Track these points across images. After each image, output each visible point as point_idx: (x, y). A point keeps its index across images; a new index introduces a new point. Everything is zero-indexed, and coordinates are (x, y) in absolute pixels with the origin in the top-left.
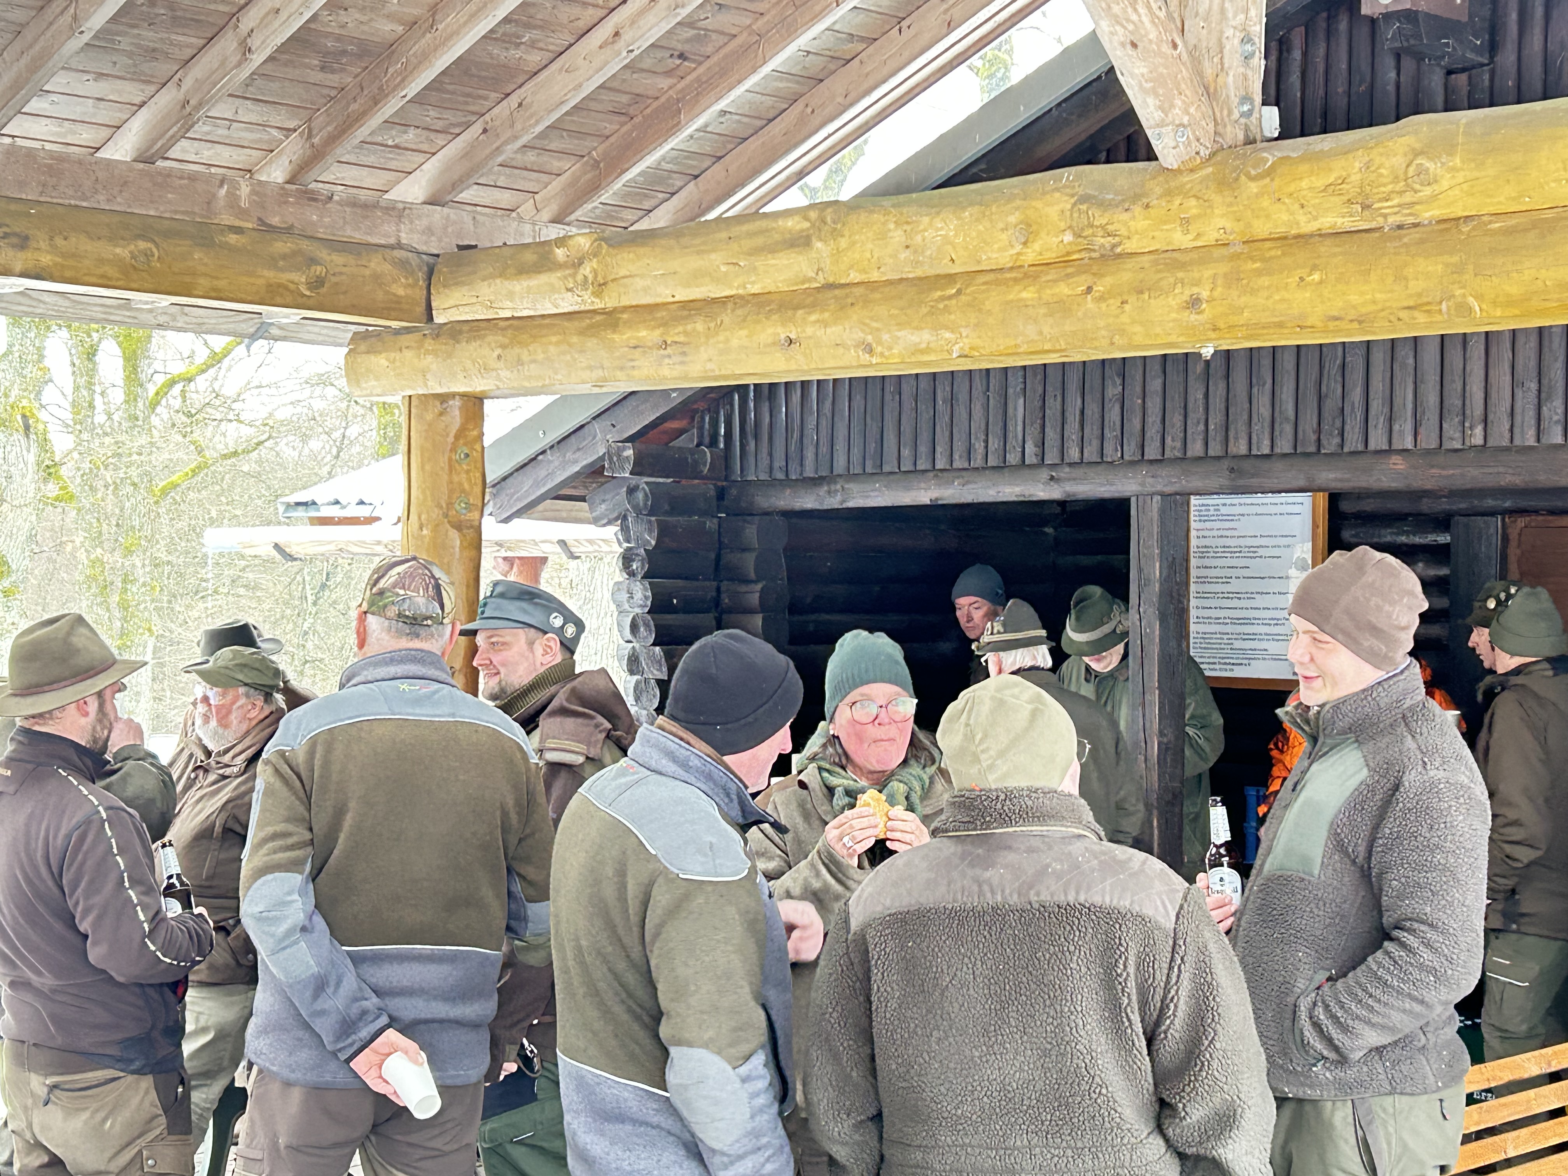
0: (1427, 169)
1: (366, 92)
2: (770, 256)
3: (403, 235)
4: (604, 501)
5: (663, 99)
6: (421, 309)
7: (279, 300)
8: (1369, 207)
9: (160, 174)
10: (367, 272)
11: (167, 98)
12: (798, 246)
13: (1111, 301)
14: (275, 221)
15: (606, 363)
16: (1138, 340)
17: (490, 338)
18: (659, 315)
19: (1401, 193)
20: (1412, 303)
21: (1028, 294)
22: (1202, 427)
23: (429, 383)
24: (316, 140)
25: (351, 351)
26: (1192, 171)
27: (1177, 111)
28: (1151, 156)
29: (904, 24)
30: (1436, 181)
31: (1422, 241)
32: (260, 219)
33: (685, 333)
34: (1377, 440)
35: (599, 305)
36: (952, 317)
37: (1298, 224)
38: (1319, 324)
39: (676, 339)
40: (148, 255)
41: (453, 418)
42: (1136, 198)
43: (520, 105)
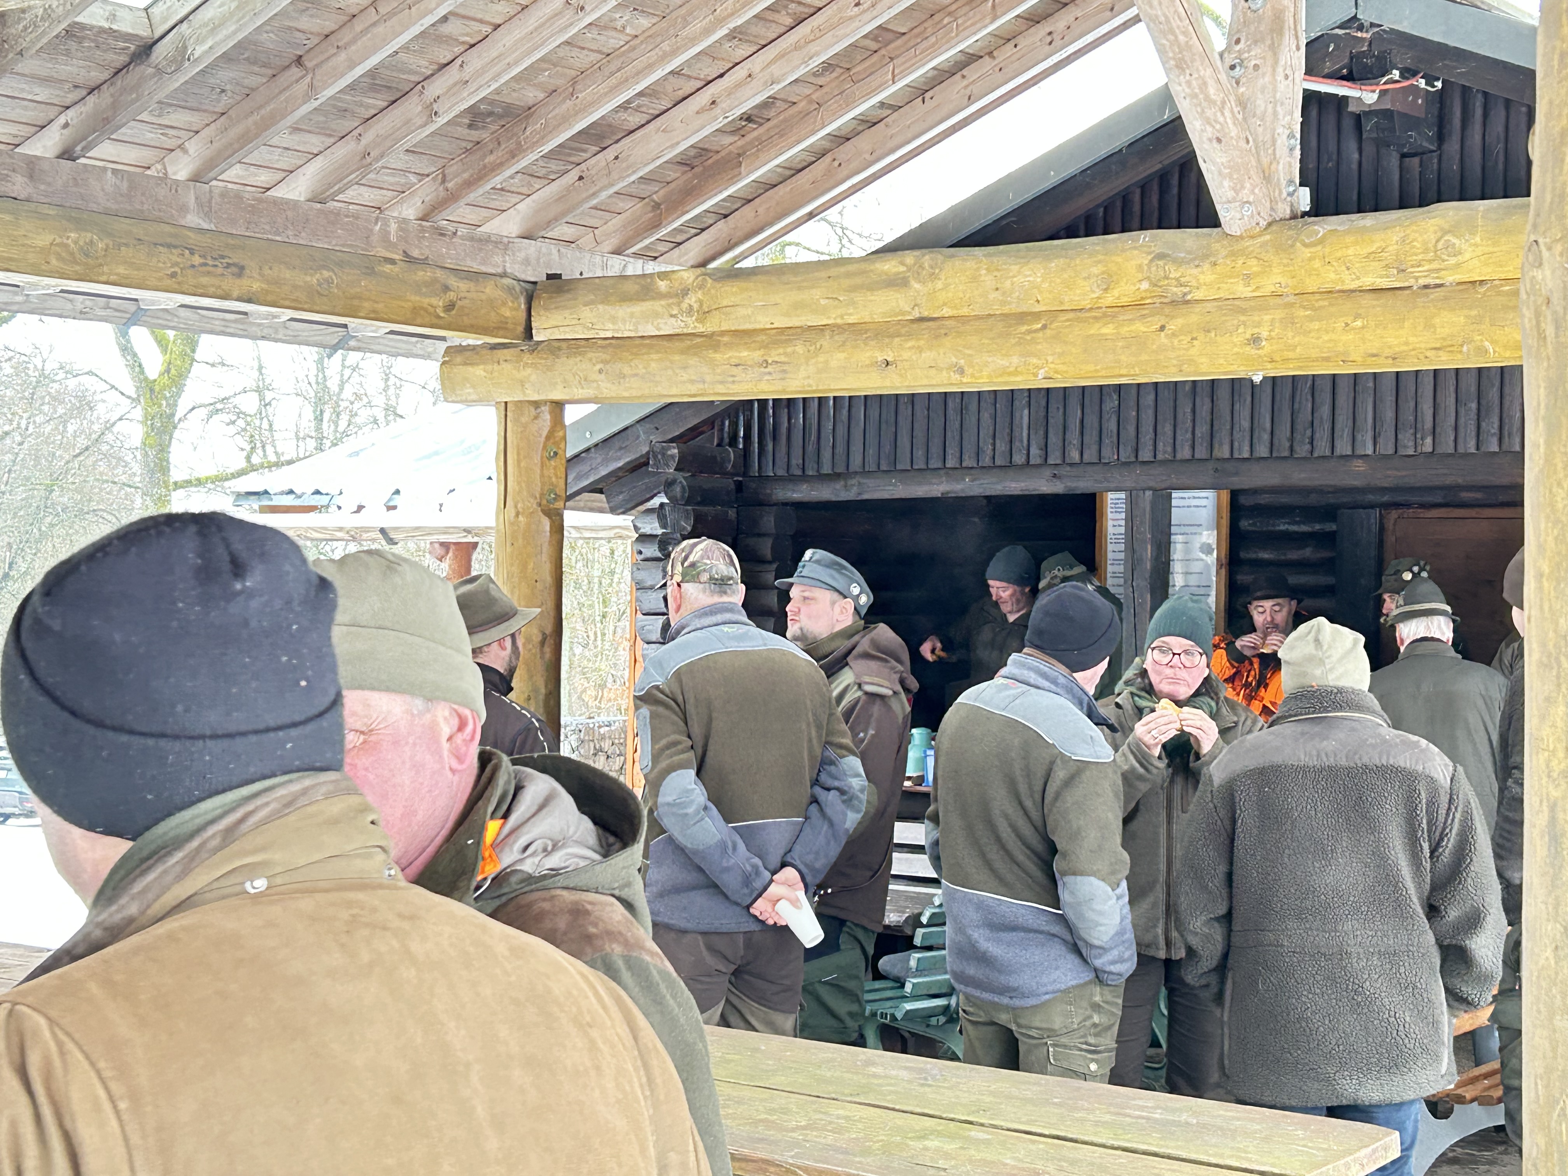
0: (1454, 244)
1: (503, 146)
2: (869, 293)
3: (508, 265)
4: (622, 493)
5: (723, 154)
6: (520, 329)
7: (419, 321)
8: (1403, 271)
9: (331, 212)
10: (484, 297)
11: (344, 150)
12: (897, 285)
13: (1182, 337)
14: (415, 253)
15: (708, 378)
16: (1204, 368)
17: (590, 355)
18: (759, 339)
19: (1430, 261)
20: (1438, 345)
21: (1108, 330)
22: (1189, 435)
23: (527, 392)
24: (450, 185)
25: (444, 363)
26: (1252, 237)
27: (1246, 191)
28: (1215, 223)
29: (928, 95)
30: (1460, 253)
31: (1446, 298)
32: (405, 252)
33: (785, 354)
34: (1343, 447)
35: (701, 328)
36: (1039, 347)
37: (1343, 282)
38: (1359, 359)
39: (776, 359)
40: (329, 281)
41: (544, 421)
42: (1206, 257)
43: (616, 158)
